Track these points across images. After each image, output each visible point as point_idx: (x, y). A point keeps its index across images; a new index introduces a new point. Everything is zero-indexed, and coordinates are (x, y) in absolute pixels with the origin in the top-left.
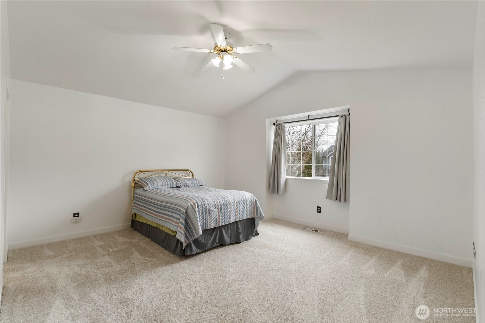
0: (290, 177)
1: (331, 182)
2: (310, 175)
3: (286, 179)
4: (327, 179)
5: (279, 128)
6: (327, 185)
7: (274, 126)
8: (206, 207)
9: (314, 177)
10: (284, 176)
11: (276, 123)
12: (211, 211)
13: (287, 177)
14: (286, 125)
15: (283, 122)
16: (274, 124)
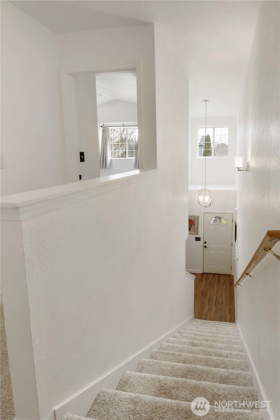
0: (113, 158)
1: (136, 160)
2: (125, 157)
3: (111, 160)
4: (134, 158)
5: (105, 130)
6: (134, 162)
7: (102, 128)
9: (128, 158)
10: (109, 158)
11: (103, 126)
13: (111, 158)
14: (110, 128)
15: (107, 126)
16: (101, 127)
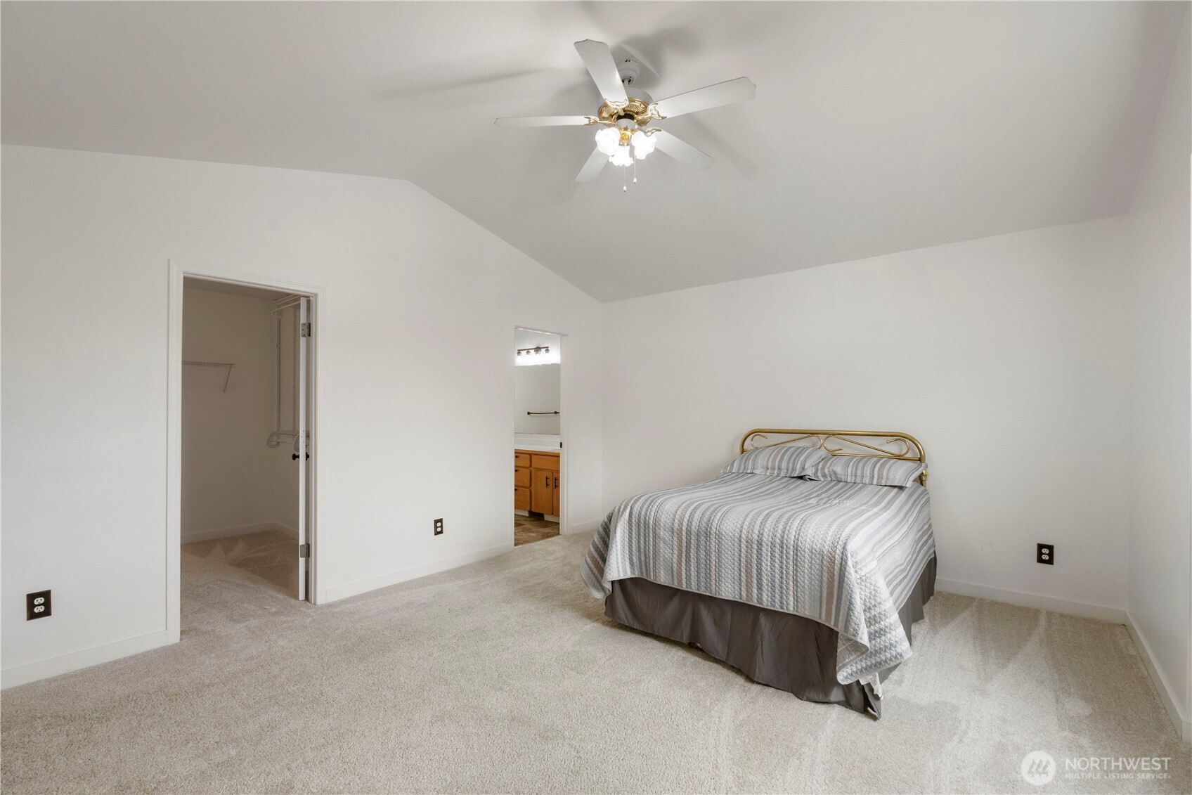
8: (646, 525)
12: (659, 537)
